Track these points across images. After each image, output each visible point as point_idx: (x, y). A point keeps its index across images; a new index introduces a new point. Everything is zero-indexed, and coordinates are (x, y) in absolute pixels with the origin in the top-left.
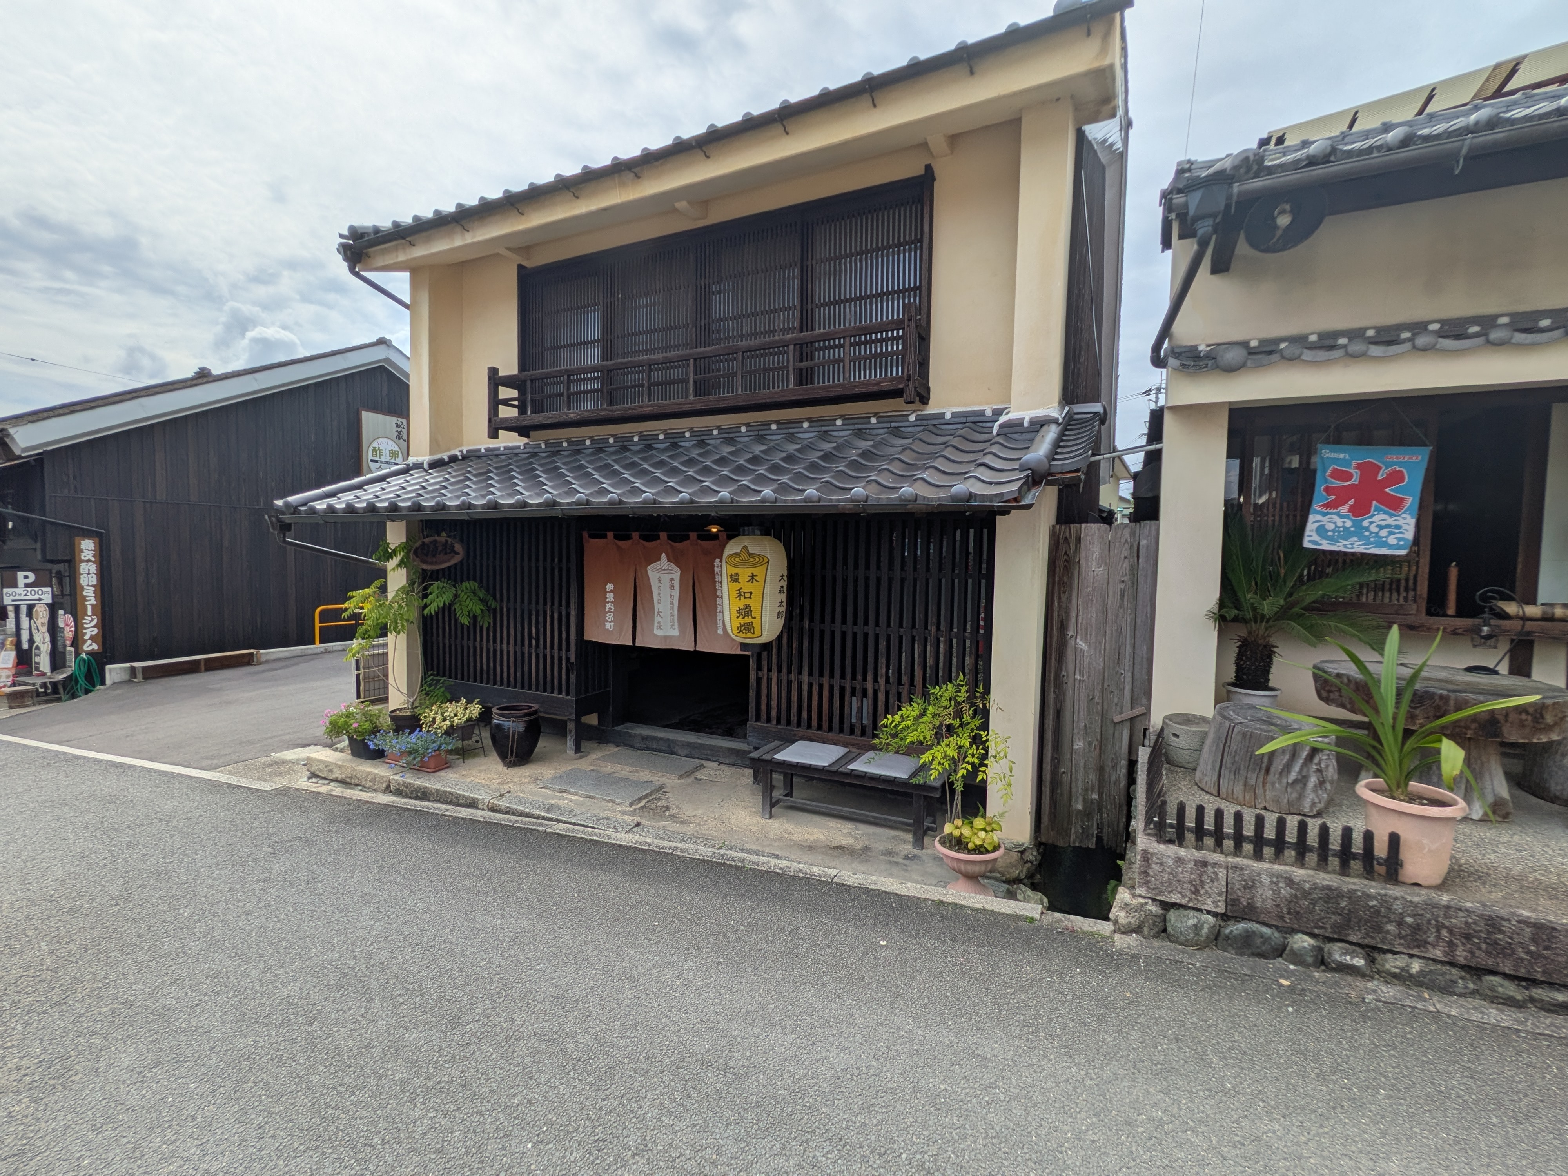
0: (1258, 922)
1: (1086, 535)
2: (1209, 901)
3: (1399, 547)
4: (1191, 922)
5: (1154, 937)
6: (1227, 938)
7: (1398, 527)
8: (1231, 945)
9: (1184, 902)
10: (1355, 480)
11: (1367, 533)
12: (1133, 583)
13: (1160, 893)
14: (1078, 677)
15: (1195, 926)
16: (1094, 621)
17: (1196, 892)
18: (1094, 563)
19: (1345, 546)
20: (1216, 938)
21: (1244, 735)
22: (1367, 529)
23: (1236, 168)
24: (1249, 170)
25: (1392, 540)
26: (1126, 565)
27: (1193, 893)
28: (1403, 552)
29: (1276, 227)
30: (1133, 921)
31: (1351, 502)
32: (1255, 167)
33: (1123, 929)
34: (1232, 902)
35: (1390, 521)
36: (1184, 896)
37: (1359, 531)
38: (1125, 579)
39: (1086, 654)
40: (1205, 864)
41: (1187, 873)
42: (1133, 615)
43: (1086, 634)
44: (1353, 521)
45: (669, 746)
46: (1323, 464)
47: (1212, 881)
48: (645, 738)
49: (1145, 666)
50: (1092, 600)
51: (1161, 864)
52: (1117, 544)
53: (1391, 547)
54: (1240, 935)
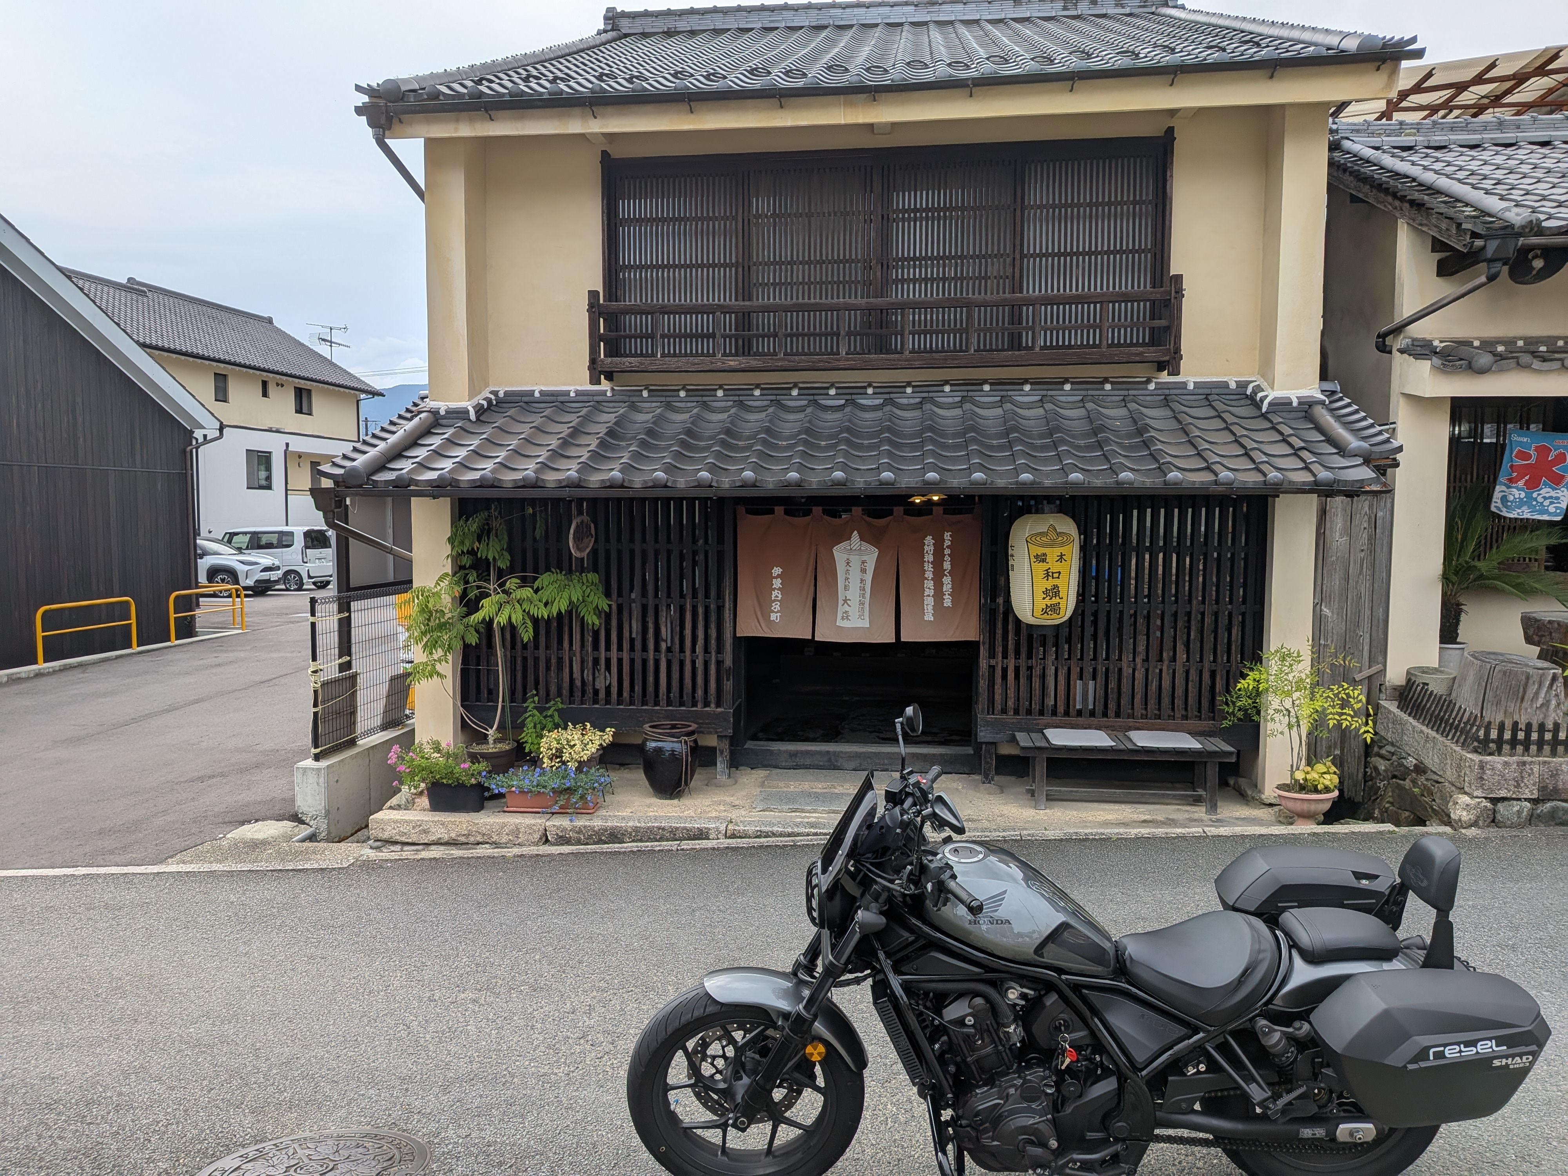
0: (1559, 800)
1: (1331, 508)
2: (1527, 791)
3: (1557, 515)
4: (1516, 809)
5: (1488, 826)
6: (1539, 816)
7: (1557, 498)
8: (1541, 821)
9: (1509, 795)
10: (1533, 461)
11: (1534, 503)
12: (1371, 552)
13: (1492, 791)
14: (1322, 642)
15: (1518, 811)
16: (1337, 587)
17: (1518, 786)
18: (1338, 534)
19: (1518, 514)
20: (1532, 819)
21: (1505, 673)
22: (1535, 499)
23: (1523, 227)
24: (1532, 229)
25: (1552, 509)
26: (1365, 535)
27: (1515, 787)
28: (1559, 518)
29: (1533, 268)
30: (1472, 817)
31: (1527, 478)
32: (1536, 229)
33: (1465, 825)
34: (1542, 789)
35: (1553, 494)
36: (1509, 791)
37: (1528, 501)
38: (1365, 547)
39: (1330, 620)
40: (1524, 763)
41: (1511, 773)
42: (1371, 581)
43: (1330, 601)
44: (1526, 492)
45: (830, 760)
46: (1511, 444)
47: (1529, 776)
48: (793, 755)
49: (1381, 625)
50: (1335, 569)
51: (1493, 769)
52: (1358, 516)
53: (1550, 514)
54: (1548, 812)
